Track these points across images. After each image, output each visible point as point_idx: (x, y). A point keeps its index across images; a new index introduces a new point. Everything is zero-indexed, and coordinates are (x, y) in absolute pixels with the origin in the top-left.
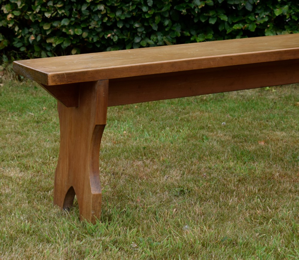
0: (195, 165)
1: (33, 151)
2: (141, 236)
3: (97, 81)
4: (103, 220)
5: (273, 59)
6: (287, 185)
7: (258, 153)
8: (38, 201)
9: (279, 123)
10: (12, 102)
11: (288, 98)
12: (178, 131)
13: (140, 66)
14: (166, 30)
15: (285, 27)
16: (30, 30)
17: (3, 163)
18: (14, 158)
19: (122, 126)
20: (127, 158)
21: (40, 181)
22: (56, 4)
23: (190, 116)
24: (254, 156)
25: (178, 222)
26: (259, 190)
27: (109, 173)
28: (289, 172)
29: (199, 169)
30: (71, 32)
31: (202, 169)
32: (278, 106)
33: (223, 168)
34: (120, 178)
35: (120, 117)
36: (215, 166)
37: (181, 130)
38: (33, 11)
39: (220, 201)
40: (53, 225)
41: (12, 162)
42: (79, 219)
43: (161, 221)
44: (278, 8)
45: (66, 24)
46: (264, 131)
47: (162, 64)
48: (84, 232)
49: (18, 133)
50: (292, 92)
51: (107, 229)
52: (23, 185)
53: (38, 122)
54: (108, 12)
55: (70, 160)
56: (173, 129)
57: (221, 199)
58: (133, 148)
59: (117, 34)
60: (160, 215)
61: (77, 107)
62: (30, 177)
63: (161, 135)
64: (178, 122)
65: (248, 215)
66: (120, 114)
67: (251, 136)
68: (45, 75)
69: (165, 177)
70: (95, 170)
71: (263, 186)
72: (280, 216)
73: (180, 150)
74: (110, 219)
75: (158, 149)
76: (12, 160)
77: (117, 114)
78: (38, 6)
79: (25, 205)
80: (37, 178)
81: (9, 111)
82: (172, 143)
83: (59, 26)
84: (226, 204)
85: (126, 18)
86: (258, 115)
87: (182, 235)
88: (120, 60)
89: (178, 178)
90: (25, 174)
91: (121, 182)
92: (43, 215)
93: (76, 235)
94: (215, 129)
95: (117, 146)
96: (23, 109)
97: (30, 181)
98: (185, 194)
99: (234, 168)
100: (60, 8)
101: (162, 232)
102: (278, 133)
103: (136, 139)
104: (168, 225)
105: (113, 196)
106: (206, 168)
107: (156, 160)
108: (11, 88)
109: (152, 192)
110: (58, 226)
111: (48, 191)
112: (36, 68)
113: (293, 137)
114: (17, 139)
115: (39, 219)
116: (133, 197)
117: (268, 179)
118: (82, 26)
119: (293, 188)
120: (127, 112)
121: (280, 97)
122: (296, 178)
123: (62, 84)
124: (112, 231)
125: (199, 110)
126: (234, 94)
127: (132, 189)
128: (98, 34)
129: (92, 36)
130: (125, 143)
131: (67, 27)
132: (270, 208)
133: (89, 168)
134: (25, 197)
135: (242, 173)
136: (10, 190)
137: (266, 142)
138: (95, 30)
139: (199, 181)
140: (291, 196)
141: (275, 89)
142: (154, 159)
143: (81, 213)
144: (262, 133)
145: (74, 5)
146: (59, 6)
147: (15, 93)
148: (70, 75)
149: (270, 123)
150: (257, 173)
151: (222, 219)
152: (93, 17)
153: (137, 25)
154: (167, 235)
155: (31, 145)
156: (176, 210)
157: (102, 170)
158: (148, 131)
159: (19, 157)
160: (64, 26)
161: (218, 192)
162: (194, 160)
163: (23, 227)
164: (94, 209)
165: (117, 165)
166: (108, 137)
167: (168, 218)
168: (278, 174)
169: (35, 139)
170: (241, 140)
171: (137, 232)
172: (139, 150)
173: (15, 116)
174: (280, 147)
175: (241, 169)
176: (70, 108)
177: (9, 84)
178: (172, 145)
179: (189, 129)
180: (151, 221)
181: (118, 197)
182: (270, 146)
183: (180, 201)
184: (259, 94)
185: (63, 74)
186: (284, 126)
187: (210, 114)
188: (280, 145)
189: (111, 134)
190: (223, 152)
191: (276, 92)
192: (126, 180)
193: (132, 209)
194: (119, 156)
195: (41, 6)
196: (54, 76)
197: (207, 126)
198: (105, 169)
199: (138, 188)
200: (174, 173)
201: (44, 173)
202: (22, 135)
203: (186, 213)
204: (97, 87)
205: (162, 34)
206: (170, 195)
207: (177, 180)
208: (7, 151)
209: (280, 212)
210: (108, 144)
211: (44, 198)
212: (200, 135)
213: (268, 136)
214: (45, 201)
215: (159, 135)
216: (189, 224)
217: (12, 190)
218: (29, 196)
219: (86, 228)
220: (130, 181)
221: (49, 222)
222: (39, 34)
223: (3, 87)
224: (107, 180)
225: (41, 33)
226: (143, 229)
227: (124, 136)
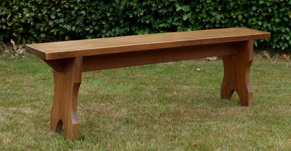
0: (136, 105)
1: (40, 97)
2: (101, 148)
3: (76, 57)
4: (79, 139)
5: (179, 46)
6: (187, 117)
7: (173, 98)
8: (40, 128)
9: (186, 81)
10: (29, 67)
11: (192, 67)
12: (128, 85)
13: (101, 49)
14: (121, 26)
15: (189, 26)
16: (41, 25)
17: (21, 104)
18: (28, 101)
19: (95, 82)
20: (96, 102)
21: (43, 115)
22: (57, 9)
23: (135, 76)
24: (170, 100)
25: (124, 140)
26: (172, 120)
27: (85, 110)
28: (189, 110)
29: (138, 108)
30: (65, 26)
31: (140, 108)
32: (186, 71)
33: (152, 107)
34: (91, 113)
35: (94, 77)
36: (147, 106)
37: (129, 85)
38: (42, 13)
39: (149, 127)
40: (49, 142)
41: (27, 104)
42: (65, 139)
43: (113, 139)
44: (185, 15)
45: (62, 21)
46: (177, 86)
47: (114, 48)
48: (67, 147)
49: (31, 86)
50: (194, 63)
51: (82, 145)
52: (32, 118)
53: (44, 80)
54: (87, 15)
55: (60, 103)
56: (125, 84)
57: (150, 126)
58: (100, 95)
59: (92, 28)
60: (113, 136)
61: (64, 72)
62: (37, 113)
63: (117, 87)
64: (128, 80)
65: (164, 135)
66: (94, 75)
67: (169, 88)
68: (44, 54)
69: (118, 113)
70: (75, 109)
71: (174, 118)
72: (182, 136)
73: (128, 97)
74: (83, 139)
75: (115, 96)
76: (27, 103)
77: (92, 75)
78: (45, 10)
79: (33, 131)
80: (41, 114)
81: (27, 73)
82: (123, 92)
83: (58, 22)
84: (152, 129)
85: (98, 19)
86: (174, 76)
87: (125, 148)
88: (90, 45)
89: (126, 113)
90: (34, 112)
91: (92, 116)
92: (43, 136)
93: (62, 149)
94: (149, 84)
95: (91, 94)
96: (35, 72)
97: (37, 116)
98: (129, 123)
99: (158, 107)
100: (59, 12)
101: (114, 146)
102: (185, 87)
103: (102, 90)
104: (118, 142)
105: (86, 124)
106: (142, 107)
107: (113, 103)
108: (29, 58)
109: (109, 122)
110: (52, 143)
111: (47, 122)
112: (39, 49)
113: (193, 89)
114: (31, 90)
115: (41, 139)
116: (98, 125)
117: (177, 114)
118: (72, 23)
119: (191, 119)
120: (98, 74)
121: (187, 66)
122: (193, 113)
123: (54, 59)
124: (84, 146)
125: (141, 73)
126: (161, 64)
127: (98, 120)
128: (81, 28)
129: (78, 29)
130: (96, 93)
131: (63, 24)
132: (177, 131)
133: (71, 109)
134: (33, 125)
135: (163, 110)
136: (24, 121)
137: (178, 92)
138: (79, 25)
139: (137, 115)
140: (189, 123)
141: (184, 61)
142: (112, 102)
143: (66, 136)
144: (175, 87)
145: (67, 11)
146: (58, 10)
147: (31, 62)
148: (59, 54)
149: (181, 81)
150: (171, 110)
151: (149, 138)
152: (78, 18)
153: (104, 23)
154: (117, 148)
155: (39, 94)
156: (123, 133)
157: (81, 108)
158: (110, 85)
159: (31, 101)
160: (61, 23)
161: (148, 122)
162: (136, 103)
163: (30, 144)
164: (74, 133)
165: (90, 106)
166: (86, 89)
167: (118, 138)
168: (183, 111)
169: (41, 90)
170: (163, 91)
171: (99, 146)
172: (104, 97)
173: (30, 76)
174: (185, 95)
175: (162, 108)
176: (60, 73)
177: (28, 56)
178: (123, 94)
179: (134, 84)
180: (108, 139)
181: (89, 125)
182: (179, 94)
183: (126, 128)
184: (176, 64)
185: (55, 53)
186: (188, 82)
187: (147, 75)
188: (185, 93)
189: (88, 87)
190: (153, 98)
191: (185, 63)
192: (95, 115)
193: (97, 132)
194: (92, 100)
195: (47, 10)
196: (49, 54)
197: (144, 82)
198: (83, 108)
199: (102, 119)
200: (124, 110)
201: (46, 110)
202: (34, 87)
203: (128, 135)
204: (75, 61)
205: (119, 28)
206: (120, 124)
207: (125, 115)
208: (24, 97)
209: (183, 133)
210: (85, 93)
211: (45, 126)
212: (140, 88)
213: (179, 88)
214: (45, 128)
215: (116, 88)
216: (130, 141)
217: (25, 121)
218: (35, 125)
219: (68, 144)
220: (97, 115)
221: (47, 141)
222: (46, 27)
223: (24, 58)
224: (84, 115)
225: (47, 26)
226: (103, 145)
227: (96, 88)
